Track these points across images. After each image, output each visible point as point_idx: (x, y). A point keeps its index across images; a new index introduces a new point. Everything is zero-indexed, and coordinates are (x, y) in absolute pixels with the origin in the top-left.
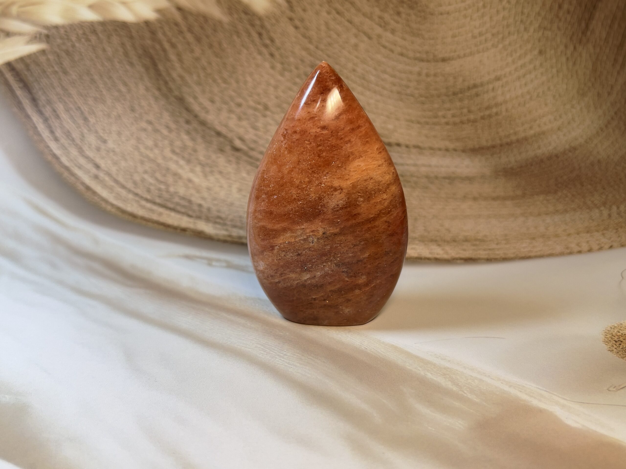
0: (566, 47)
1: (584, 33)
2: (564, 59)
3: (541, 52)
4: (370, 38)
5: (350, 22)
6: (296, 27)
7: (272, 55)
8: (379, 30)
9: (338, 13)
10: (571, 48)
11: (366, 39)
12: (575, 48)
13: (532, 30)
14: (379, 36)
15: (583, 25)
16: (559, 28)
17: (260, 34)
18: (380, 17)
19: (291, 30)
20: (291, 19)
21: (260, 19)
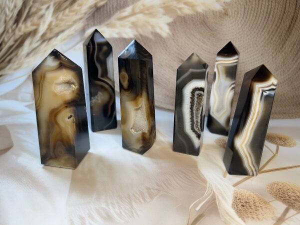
0: (273, 53)
1: (281, 49)
2: (271, 57)
3: (262, 54)
4: (198, 46)
5: (193, 41)
6: (175, 42)
7: (166, 50)
8: (202, 44)
9: (189, 38)
10: (275, 53)
11: (197, 47)
12: (277, 54)
13: (259, 46)
14: (202, 46)
15: (281, 46)
16: (271, 46)
17: (163, 44)
18: (203, 40)
19: (173, 42)
20: (173, 40)
21: (164, 39)
